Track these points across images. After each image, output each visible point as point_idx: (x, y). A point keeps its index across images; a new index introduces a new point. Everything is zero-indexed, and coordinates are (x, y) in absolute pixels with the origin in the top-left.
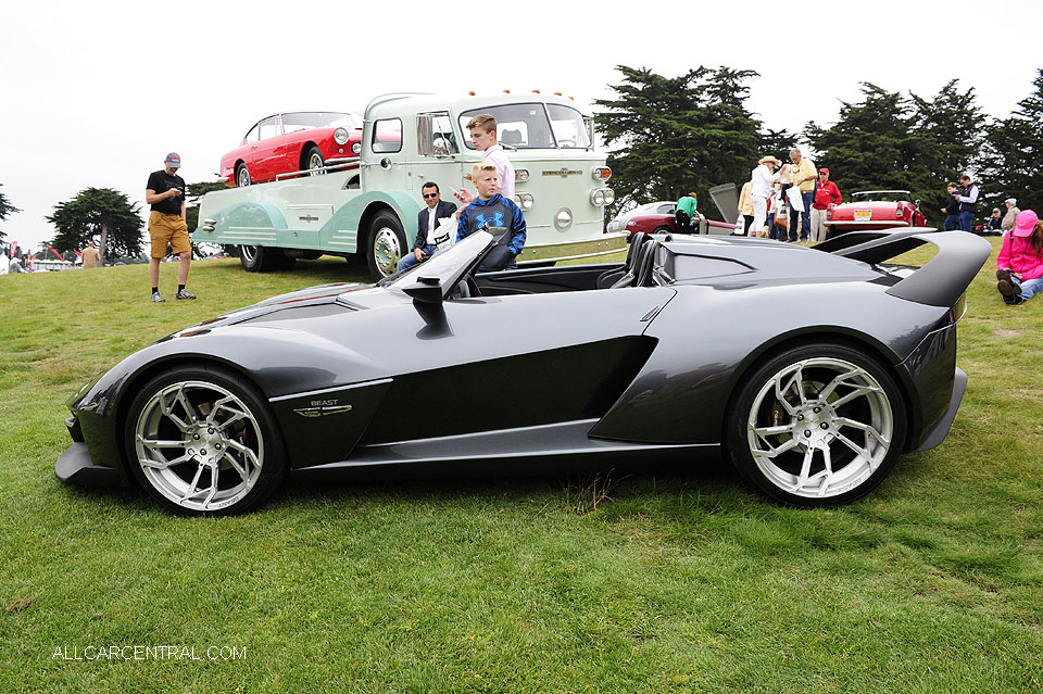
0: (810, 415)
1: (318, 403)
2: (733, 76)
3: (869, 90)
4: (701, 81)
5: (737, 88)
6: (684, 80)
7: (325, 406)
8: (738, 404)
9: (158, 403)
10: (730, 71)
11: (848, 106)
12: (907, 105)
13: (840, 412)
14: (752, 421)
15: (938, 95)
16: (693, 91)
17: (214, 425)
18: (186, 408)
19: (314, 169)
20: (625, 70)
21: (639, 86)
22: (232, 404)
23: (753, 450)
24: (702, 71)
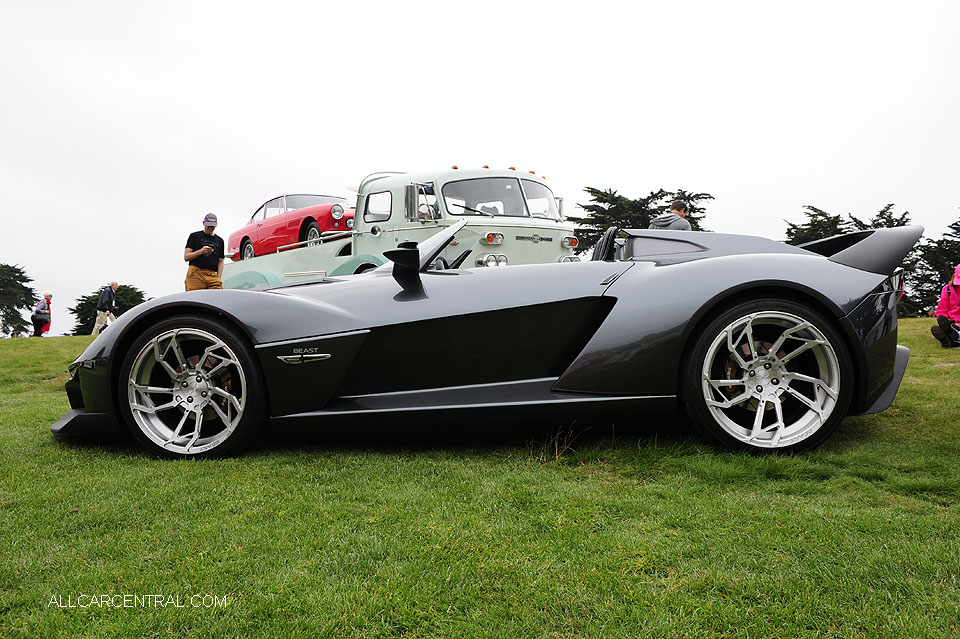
0: (761, 371)
1: (300, 350)
2: (689, 198)
3: (812, 212)
4: (661, 203)
5: (693, 209)
6: (645, 202)
7: (306, 353)
8: (693, 355)
9: (152, 350)
10: (687, 194)
11: (794, 227)
12: (847, 226)
13: (790, 367)
14: (706, 371)
15: (876, 218)
16: (654, 211)
17: (203, 373)
18: (177, 355)
19: (311, 240)
20: (593, 191)
21: (606, 206)
22: (221, 351)
23: (707, 399)
24: (662, 194)
